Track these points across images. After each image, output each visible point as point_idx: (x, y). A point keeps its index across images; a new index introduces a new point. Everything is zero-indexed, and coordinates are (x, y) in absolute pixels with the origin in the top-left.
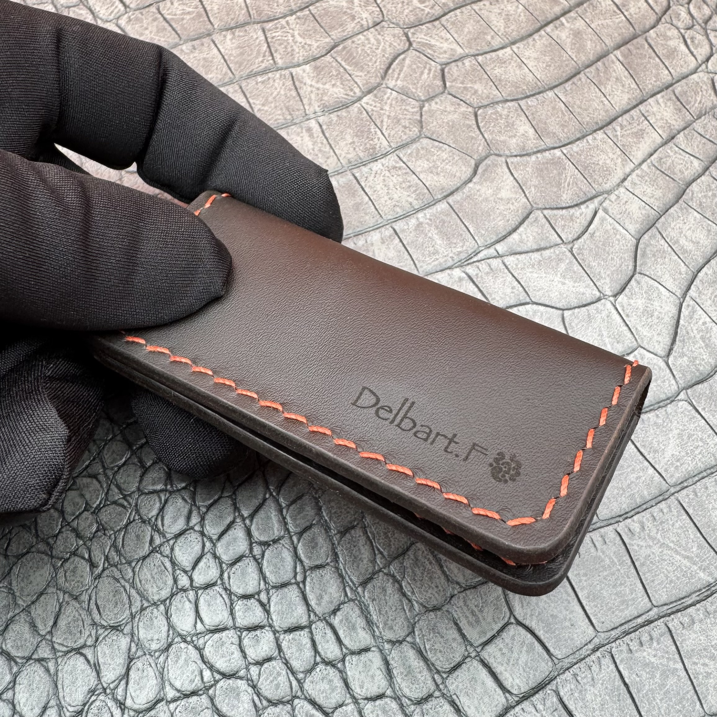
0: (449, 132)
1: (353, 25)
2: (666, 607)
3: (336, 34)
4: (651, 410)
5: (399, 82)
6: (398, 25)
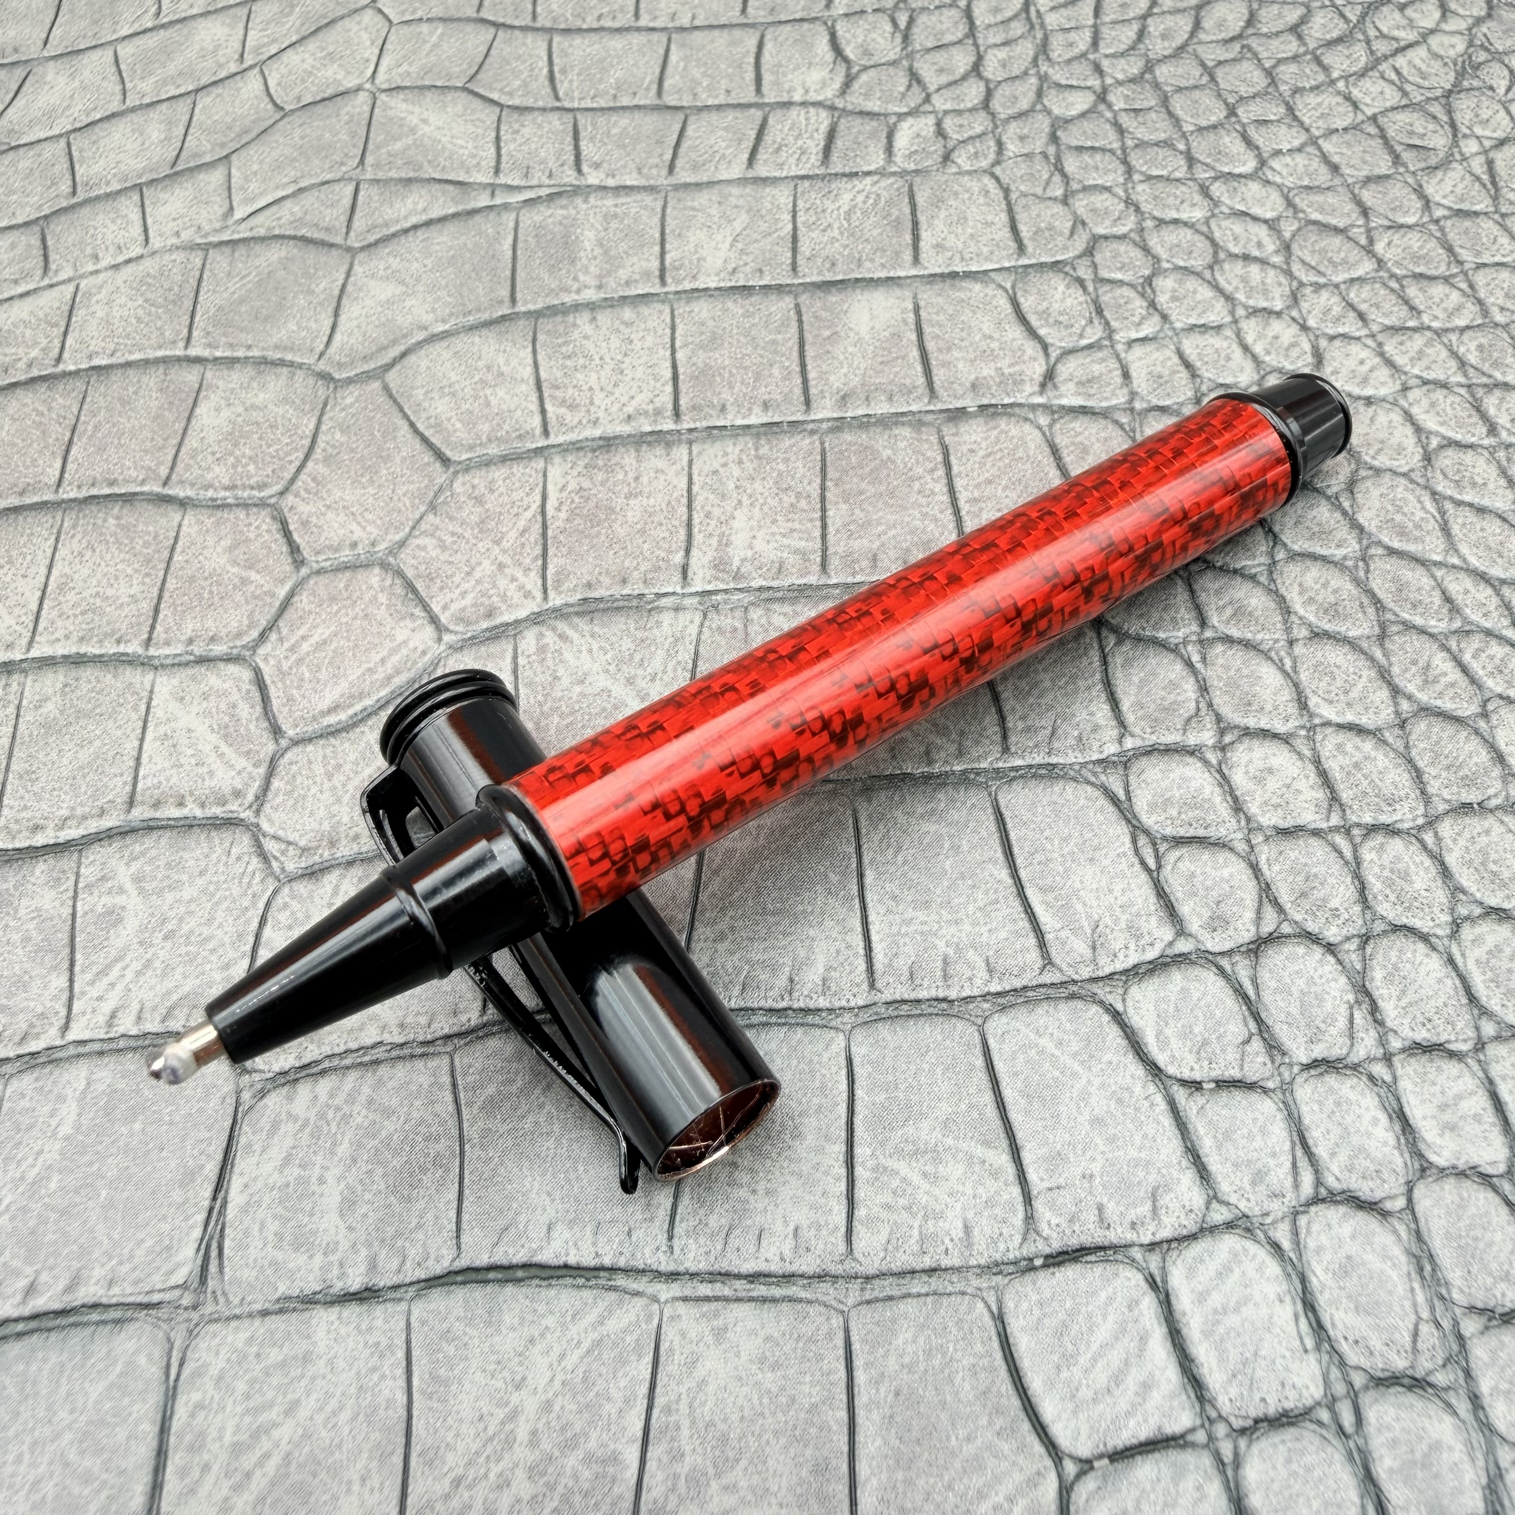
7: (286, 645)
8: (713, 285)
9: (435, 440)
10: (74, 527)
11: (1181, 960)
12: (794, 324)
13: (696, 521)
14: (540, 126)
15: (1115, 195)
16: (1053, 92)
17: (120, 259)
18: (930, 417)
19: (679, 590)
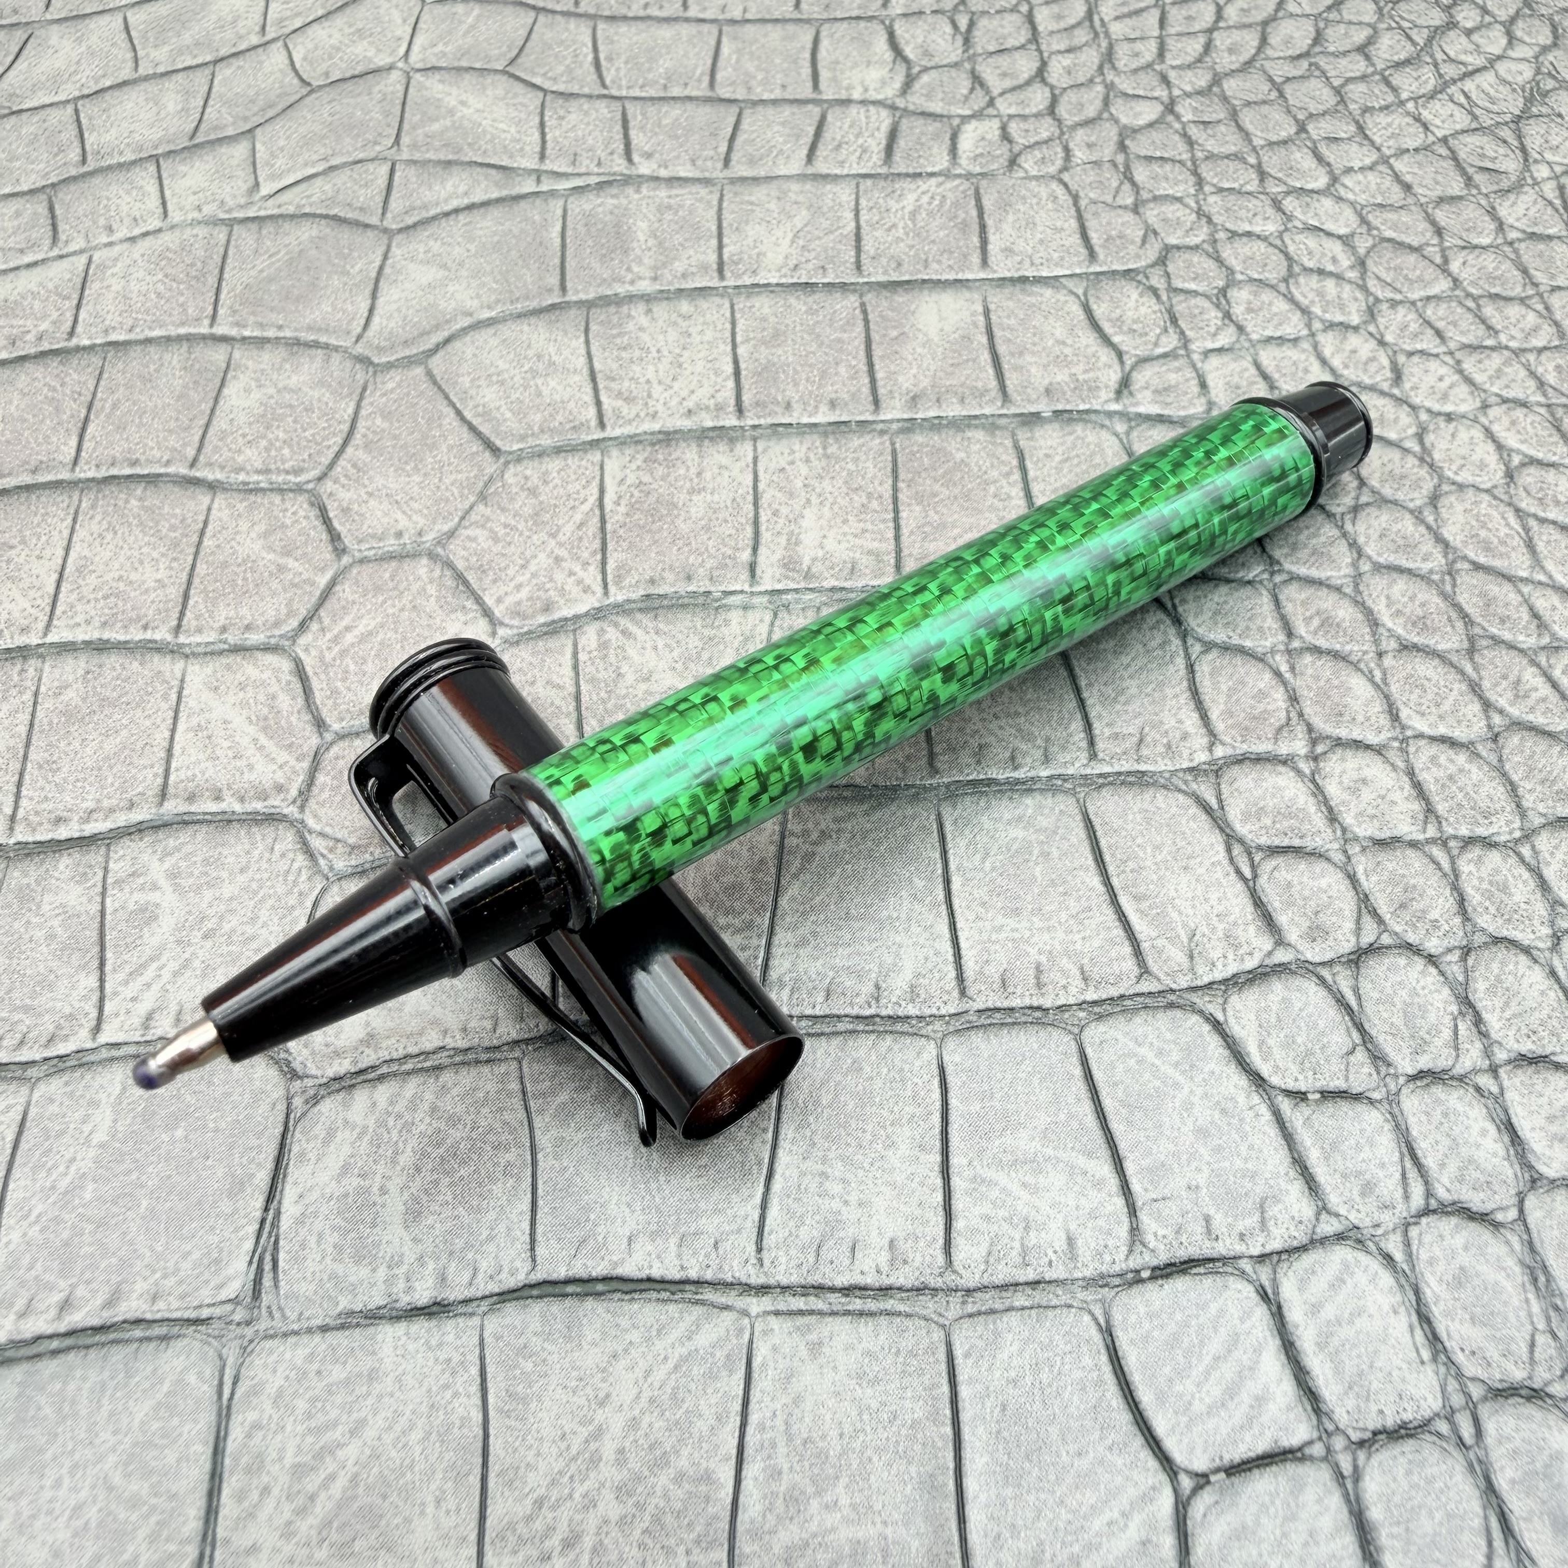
7: (329, 636)
8: (774, 281)
9: (485, 429)
10: (93, 507)
11: (1281, 969)
12: (860, 324)
13: (763, 518)
14: (586, 113)
15: (1186, 206)
16: (1120, 101)
17: (137, 232)
18: (1003, 421)
19: (746, 588)
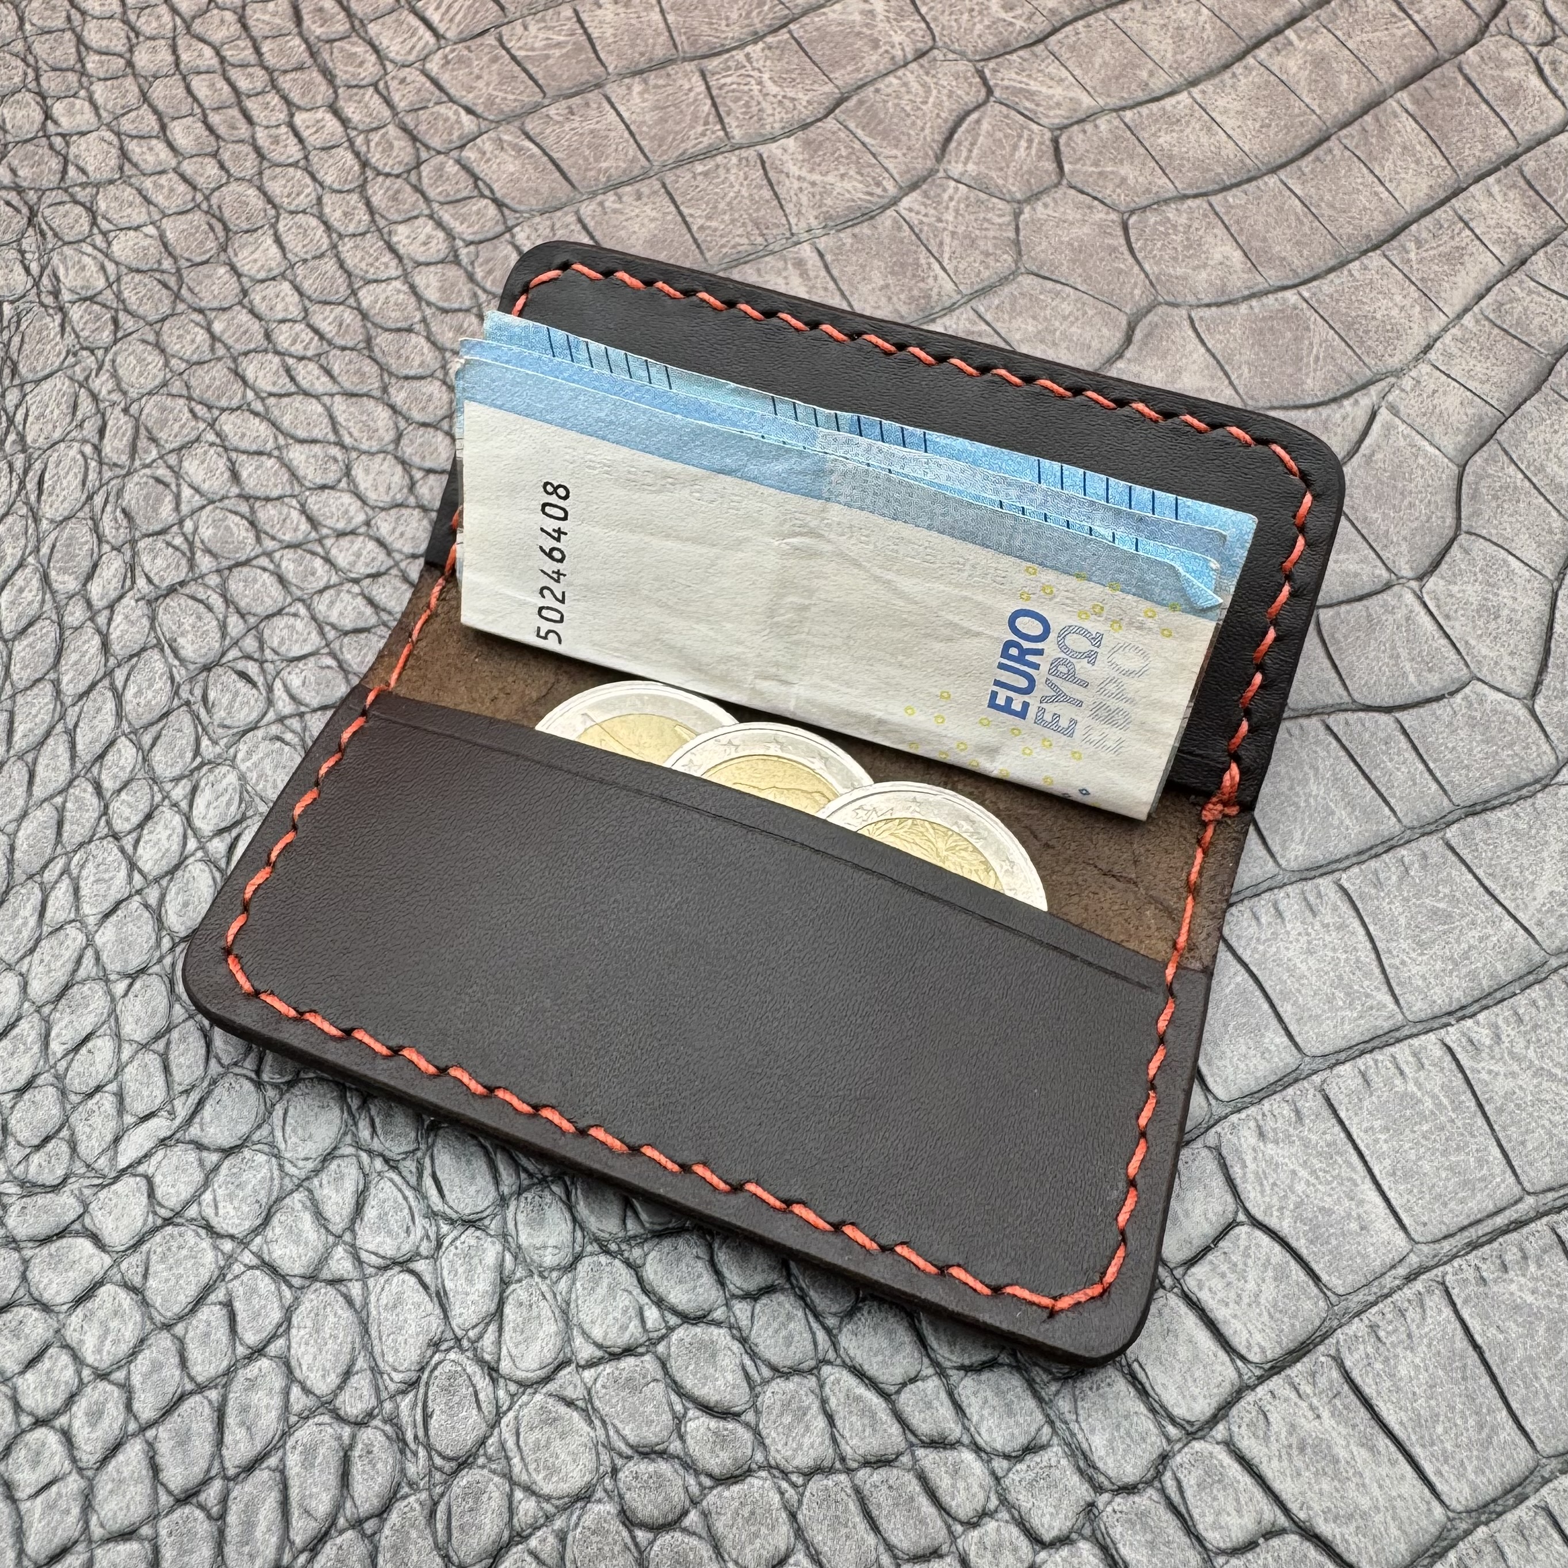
0: (1074, 261)
1: (874, 58)
2: (1550, 1196)
3: (844, 77)
4: (1503, 804)
5: (971, 167)
6: (963, 54)
